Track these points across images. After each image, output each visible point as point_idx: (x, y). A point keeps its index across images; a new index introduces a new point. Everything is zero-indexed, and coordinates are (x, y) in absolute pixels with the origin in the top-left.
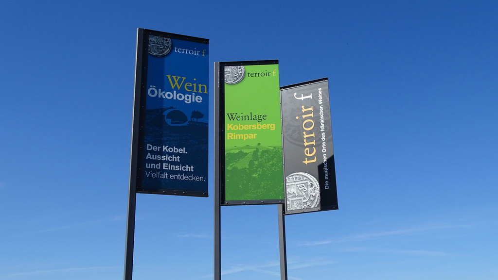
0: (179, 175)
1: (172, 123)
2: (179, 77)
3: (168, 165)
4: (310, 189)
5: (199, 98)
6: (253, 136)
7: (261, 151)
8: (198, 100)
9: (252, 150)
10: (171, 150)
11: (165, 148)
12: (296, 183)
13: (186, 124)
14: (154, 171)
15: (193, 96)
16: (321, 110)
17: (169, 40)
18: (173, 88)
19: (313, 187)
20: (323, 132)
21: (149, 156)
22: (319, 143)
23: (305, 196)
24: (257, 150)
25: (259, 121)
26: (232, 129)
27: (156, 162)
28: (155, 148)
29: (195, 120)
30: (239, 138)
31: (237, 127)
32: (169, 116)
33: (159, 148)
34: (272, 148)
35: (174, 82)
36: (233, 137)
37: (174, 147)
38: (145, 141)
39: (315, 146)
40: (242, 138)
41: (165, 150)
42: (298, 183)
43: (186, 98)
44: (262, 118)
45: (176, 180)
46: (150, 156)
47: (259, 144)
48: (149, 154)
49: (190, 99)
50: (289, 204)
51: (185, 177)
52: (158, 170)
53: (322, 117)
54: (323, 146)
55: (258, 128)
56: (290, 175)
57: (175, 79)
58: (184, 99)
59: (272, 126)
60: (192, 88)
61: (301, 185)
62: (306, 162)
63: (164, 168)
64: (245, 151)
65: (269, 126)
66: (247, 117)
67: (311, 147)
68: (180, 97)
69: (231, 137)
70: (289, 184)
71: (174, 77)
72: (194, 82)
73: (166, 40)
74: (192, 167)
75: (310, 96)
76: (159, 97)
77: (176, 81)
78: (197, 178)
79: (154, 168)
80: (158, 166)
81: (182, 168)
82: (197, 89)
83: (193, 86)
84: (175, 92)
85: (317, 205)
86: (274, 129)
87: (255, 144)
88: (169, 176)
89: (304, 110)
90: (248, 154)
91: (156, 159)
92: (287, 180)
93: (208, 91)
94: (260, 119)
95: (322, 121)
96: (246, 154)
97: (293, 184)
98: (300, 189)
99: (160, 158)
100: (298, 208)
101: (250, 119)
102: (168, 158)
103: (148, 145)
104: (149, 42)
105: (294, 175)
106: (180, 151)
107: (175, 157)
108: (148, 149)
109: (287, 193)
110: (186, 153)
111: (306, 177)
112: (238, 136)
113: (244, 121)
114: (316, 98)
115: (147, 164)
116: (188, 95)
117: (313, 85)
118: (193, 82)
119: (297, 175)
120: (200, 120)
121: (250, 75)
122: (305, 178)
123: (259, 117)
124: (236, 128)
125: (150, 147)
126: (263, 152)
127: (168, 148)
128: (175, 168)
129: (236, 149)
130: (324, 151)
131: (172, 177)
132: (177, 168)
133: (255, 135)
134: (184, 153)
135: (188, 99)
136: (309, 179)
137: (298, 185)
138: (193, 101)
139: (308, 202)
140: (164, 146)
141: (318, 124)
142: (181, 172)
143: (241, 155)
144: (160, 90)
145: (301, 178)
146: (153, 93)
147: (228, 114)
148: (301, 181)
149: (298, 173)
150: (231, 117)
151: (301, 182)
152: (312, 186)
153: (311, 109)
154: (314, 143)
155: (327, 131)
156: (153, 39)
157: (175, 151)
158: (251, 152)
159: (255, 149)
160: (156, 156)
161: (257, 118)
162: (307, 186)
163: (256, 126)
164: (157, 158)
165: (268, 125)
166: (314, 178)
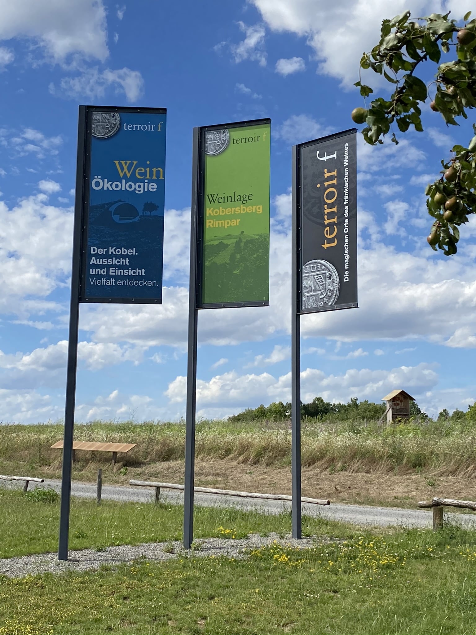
0: (128, 281)
1: (120, 219)
2: (128, 162)
3: (115, 270)
4: (328, 281)
5: (153, 185)
6: (235, 222)
7: (245, 240)
8: (152, 188)
9: (234, 241)
10: (118, 252)
11: (111, 250)
12: (313, 274)
13: (137, 219)
14: (99, 277)
15: (146, 184)
16: (346, 174)
17: (117, 115)
18: (121, 177)
19: (332, 279)
20: (347, 205)
21: (93, 261)
22: (341, 220)
23: (322, 291)
24: (240, 240)
25: (244, 202)
26: (212, 215)
27: (102, 267)
28: (100, 251)
29: (148, 213)
30: (220, 226)
31: (218, 211)
32: (116, 212)
33: (105, 250)
34: (257, 237)
35: (122, 169)
36: (213, 225)
37: (123, 248)
38: (89, 244)
39: (336, 225)
40: (223, 225)
41: (112, 252)
42: (315, 273)
43: (137, 188)
44: (247, 199)
45: (124, 286)
46: (95, 260)
47: (242, 232)
48: (94, 258)
49: (142, 189)
50: (305, 301)
51: (134, 283)
52: (104, 276)
53: (346, 185)
54: (345, 224)
55: (242, 212)
56: (307, 263)
57: (124, 165)
58: (135, 189)
59: (259, 208)
60: (144, 174)
61: (318, 276)
62: (326, 246)
63: (111, 274)
64: (226, 242)
65: (256, 208)
66: (229, 198)
67: (331, 225)
68: (130, 186)
69: (211, 224)
70: (306, 275)
71: (123, 162)
72: (148, 166)
73: (113, 116)
74: (143, 270)
75: (335, 156)
76: (105, 189)
77: (125, 167)
78: (149, 283)
79: (100, 274)
80: (104, 272)
81: (131, 273)
82: (151, 175)
83: (146, 171)
84: (124, 181)
85: (334, 302)
86: (261, 212)
87: (237, 233)
88: (116, 283)
89: (326, 176)
90: (230, 245)
91: (101, 263)
92: (304, 270)
93: (164, 176)
94: (245, 199)
95: (346, 190)
96: (227, 245)
97: (310, 274)
98: (317, 281)
99: (106, 262)
100: (314, 306)
101: (233, 200)
102: (115, 262)
103: (92, 248)
104: (93, 121)
105: (311, 263)
106: (129, 252)
107: (124, 260)
108: (92, 252)
109: (303, 286)
110: (137, 254)
111: (325, 266)
112: (219, 223)
113: (226, 203)
114: (341, 157)
115: (91, 270)
116: (139, 183)
117: (338, 140)
118: (145, 166)
119: (316, 263)
120: (153, 213)
121: (235, 141)
122: (323, 267)
123: (244, 196)
124: (216, 212)
125: (94, 250)
126: (247, 242)
127: (115, 250)
128: (124, 273)
129: (216, 240)
130: (346, 230)
131: (120, 282)
132: (126, 272)
133: (238, 220)
134: (134, 254)
135: (140, 188)
136: (328, 268)
137: (316, 277)
138: (146, 190)
139: (325, 299)
140: (110, 248)
141: (341, 194)
142: (130, 277)
143: (222, 247)
144: (106, 180)
145: (319, 266)
146: (97, 184)
147: (208, 195)
148: (319, 271)
149: (316, 261)
150: (211, 199)
151: (318, 273)
152: (330, 278)
153: (335, 173)
154: (335, 220)
155: (350, 203)
156: (98, 117)
157: (123, 253)
158: (232, 243)
159: (238, 239)
160: (101, 260)
161: (242, 199)
162: (325, 278)
163: (240, 209)
164: (103, 262)
165: (254, 207)
166: (333, 267)
